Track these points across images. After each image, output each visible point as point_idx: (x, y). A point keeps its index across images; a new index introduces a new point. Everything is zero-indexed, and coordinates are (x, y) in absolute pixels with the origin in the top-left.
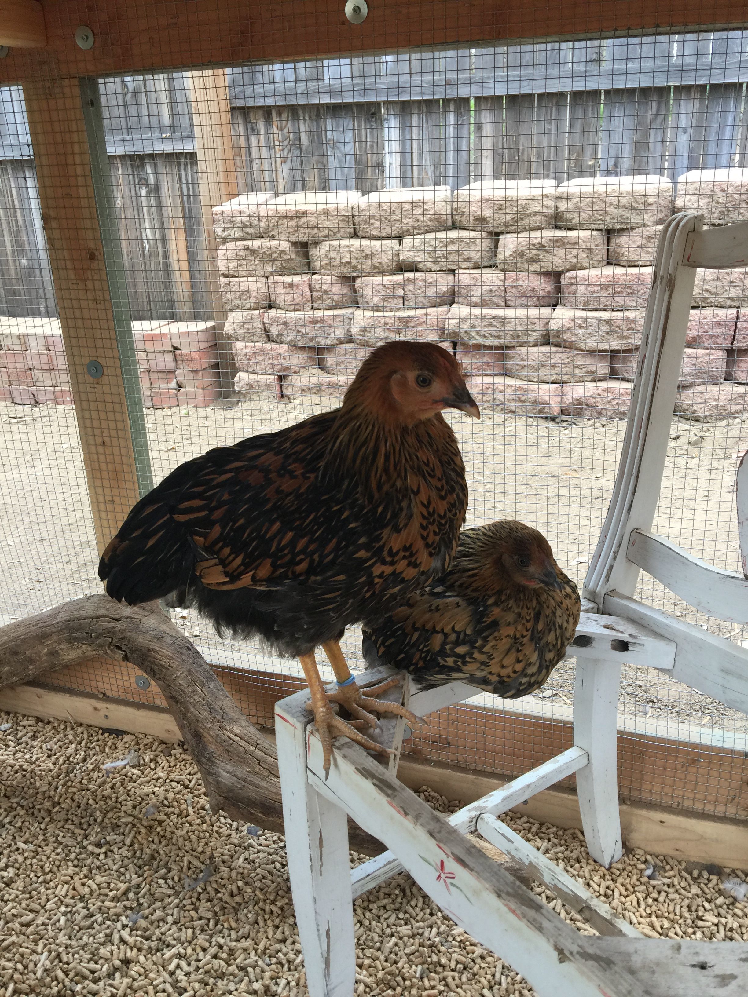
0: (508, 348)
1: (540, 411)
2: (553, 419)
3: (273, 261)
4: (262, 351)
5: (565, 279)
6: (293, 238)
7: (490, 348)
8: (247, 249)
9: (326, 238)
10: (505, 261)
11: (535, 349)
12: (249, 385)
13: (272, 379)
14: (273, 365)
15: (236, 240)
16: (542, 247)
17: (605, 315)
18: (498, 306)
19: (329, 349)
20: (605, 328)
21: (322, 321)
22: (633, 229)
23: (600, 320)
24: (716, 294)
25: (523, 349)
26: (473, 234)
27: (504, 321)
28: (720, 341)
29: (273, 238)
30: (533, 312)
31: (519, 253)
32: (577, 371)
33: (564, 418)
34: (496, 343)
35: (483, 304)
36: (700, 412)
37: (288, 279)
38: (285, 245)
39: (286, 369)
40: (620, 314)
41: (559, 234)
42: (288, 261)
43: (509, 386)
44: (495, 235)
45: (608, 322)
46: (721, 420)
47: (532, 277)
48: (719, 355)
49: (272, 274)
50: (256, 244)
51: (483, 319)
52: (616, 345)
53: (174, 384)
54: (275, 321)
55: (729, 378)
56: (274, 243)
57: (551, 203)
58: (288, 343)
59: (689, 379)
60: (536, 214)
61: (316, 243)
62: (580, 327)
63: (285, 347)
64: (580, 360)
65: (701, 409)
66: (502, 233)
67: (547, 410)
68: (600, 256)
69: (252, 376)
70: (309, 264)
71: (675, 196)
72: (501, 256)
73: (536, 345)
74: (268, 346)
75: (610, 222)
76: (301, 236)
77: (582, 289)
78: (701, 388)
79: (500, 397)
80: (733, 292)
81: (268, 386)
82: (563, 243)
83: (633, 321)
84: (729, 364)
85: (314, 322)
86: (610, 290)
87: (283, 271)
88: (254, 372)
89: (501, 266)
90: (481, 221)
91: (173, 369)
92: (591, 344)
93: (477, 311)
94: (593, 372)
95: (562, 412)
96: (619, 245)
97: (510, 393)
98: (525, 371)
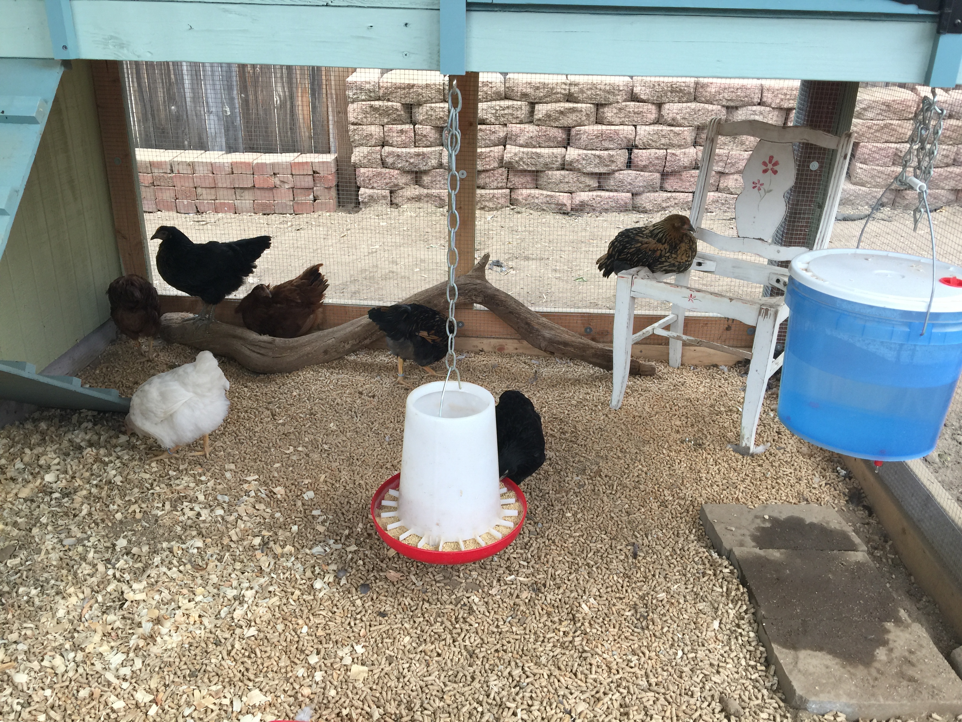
0: (541, 171)
1: (560, 209)
2: (568, 214)
3: (389, 115)
4: (379, 174)
5: (573, 132)
6: (403, 101)
7: (529, 171)
8: (371, 107)
9: (426, 102)
10: (539, 120)
11: (558, 172)
12: (371, 197)
13: (387, 193)
14: (387, 184)
15: (363, 100)
16: (561, 113)
17: (598, 153)
18: (535, 147)
19: (425, 172)
20: (597, 161)
21: (424, 154)
22: (611, 104)
23: (595, 155)
24: (655, 142)
25: (550, 173)
26: (519, 103)
27: (539, 155)
28: (657, 168)
29: (389, 100)
30: (555, 151)
31: (548, 116)
32: (580, 185)
33: (572, 213)
34: (534, 169)
35: (526, 146)
36: (647, 208)
37: (399, 127)
38: (398, 105)
39: (397, 185)
40: (606, 152)
41: (571, 105)
42: (399, 115)
43: (542, 194)
44: (532, 105)
45: (599, 157)
46: (658, 212)
47: (555, 130)
48: (657, 175)
49: (387, 124)
50: (377, 103)
51: (527, 154)
52: (603, 170)
53: (311, 197)
54: (389, 154)
55: (662, 189)
56: (390, 104)
57: (567, 87)
58: (399, 169)
59: (642, 189)
60: (558, 93)
61: (419, 105)
62: (584, 159)
63: (397, 172)
64: (582, 179)
65: (649, 206)
66: (537, 103)
67: (564, 208)
68: (593, 119)
69: (371, 191)
70: (411, 117)
71: (633, 86)
72: (536, 117)
73: (558, 170)
74: (384, 170)
75: (599, 100)
76: (408, 101)
77: (584, 137)
78: (648, 194)
79: (536, 201)
80: (663, 141)
81: (384, 197)
82: (573, 110)
83: (613, 156)
84: (662, 179)
85: (418, 155)
86: (600, 139)
87: (395, 121)
88: (373, 188)
89: (536, 123)
90: (524, 96)
91: (311, 186)
92: (589, 169)
93: (522, 149)
94: (589, 186)
95: (572, 209)
96: (603, 113)
97: (542, 199)
98: (550, 186)
